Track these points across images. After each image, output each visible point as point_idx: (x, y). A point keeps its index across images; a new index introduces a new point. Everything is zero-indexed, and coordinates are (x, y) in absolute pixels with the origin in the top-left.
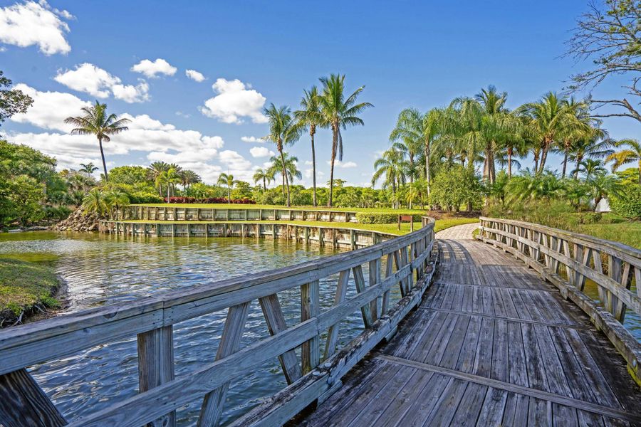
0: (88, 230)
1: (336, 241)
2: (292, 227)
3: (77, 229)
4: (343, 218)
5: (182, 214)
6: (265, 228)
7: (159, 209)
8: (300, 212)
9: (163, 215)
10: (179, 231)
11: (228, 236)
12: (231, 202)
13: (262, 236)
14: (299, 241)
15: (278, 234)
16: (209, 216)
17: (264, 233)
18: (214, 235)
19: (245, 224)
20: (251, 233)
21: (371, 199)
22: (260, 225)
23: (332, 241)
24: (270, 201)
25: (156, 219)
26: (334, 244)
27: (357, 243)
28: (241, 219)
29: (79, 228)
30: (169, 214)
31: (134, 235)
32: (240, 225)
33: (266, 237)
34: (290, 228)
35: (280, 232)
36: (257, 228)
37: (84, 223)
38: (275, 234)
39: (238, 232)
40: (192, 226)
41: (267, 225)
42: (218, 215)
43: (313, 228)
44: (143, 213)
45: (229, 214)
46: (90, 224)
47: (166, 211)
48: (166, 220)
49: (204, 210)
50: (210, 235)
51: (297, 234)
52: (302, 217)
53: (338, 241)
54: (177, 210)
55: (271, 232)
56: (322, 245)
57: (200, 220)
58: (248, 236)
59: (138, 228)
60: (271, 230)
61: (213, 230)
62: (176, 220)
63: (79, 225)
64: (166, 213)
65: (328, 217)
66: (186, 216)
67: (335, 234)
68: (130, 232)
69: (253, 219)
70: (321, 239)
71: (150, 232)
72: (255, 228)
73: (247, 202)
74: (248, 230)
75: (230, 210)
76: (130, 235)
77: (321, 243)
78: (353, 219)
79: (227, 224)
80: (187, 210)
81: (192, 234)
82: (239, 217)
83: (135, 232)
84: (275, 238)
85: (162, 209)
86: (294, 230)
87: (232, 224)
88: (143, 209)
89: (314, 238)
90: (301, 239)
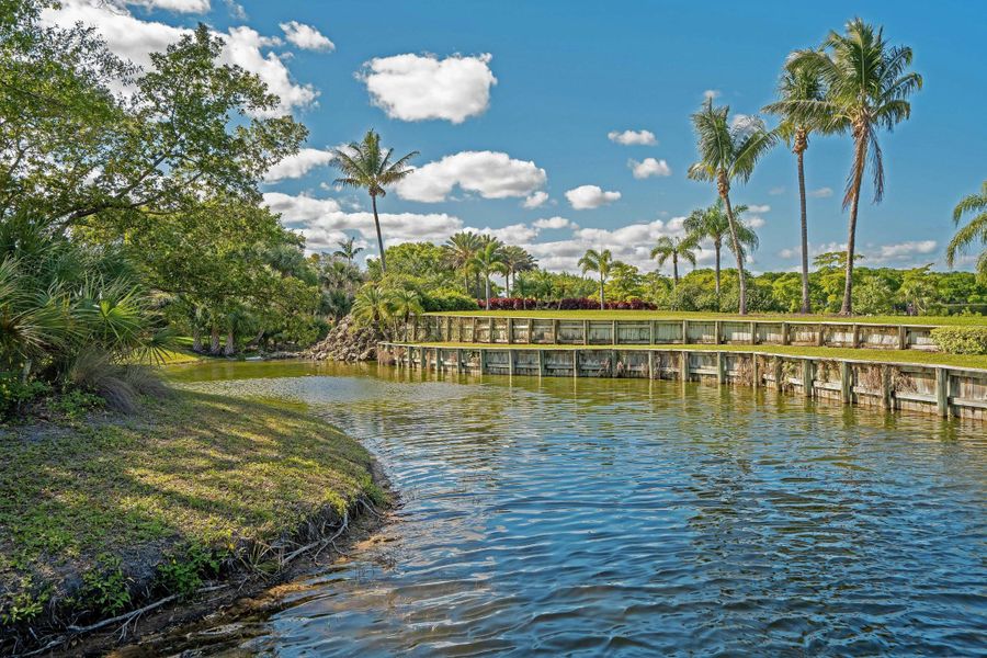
0: (360, 360)
1: (891, 394)
2: (766, 358)
3: (342, 357)
4: (893, 340)
5: (523, 330)
6: (700, 360)
7: (480, 321)
8: (778, 326)
9: (487, 333)
10: (522, 365)
11: (620, 376)
12: (606, 307)
13: (694, 378)
14: (785, 391)
15: (731, 373)
16: (577, 334)
17: (698, 371)
18: (590, 373)
19: (656, 352)
20: (669, 370)
21: (927, 294)
22: (689, 354)
23: (880, 392)
24: (688, 304)
25: (475, 341)
26: (887, 401)
27: (957, 401)
28: (642, 341)
29: (346, 355)
30: (499, 332)
31: (439, 371)
32: (645, 354)
33: (703, 379)
34: (761, 362)
35: (737, 369)
36: (682, 360)
37: (353, 346)
38: (725, 375)
39: (642, 368)
40: (547, 354)
41: (704, 355)
42: (593, 332)
43: (824, 363)
44: (450, 329)
45: (618, 330)
46: (363, 348)
47: (494, 324)
48: (493, 342)
49: (567, 322)
50: (582, 373)
51: (780, 373)
52: (781, 338)
53: (898, 395)
54: (513, 322)
55: (715, 370)
56: (852, 401)
57: (559, 343)
58: (663, 377)
59: (446, 358)
60: (714, 364)
61: (589, 362)
62: (512, 342)
63: (345, 350)
64: (493, 328)
65: (850, 337)
66: (530, 334)
67: (888, 377)
68: (433, 365)
69: (670, 342)
70: (849, 388)
71: (468, 364)
72: (676, 363)
73: (639, 306)
74: (662, 365)
75: (618, 323)
76: (432, 370)
77: (847, 397)
78: (921, 343)
79: (617, 352)
80: (534, 323)
81: (548, 371)
82: (637, 337)
83: (440, 363)
84: (723, 383)
85: (486, 321)
86: (771, 364)
87: (628, 351)
88: (450, 321)
89: (827, 386)
90: (792, 386)
